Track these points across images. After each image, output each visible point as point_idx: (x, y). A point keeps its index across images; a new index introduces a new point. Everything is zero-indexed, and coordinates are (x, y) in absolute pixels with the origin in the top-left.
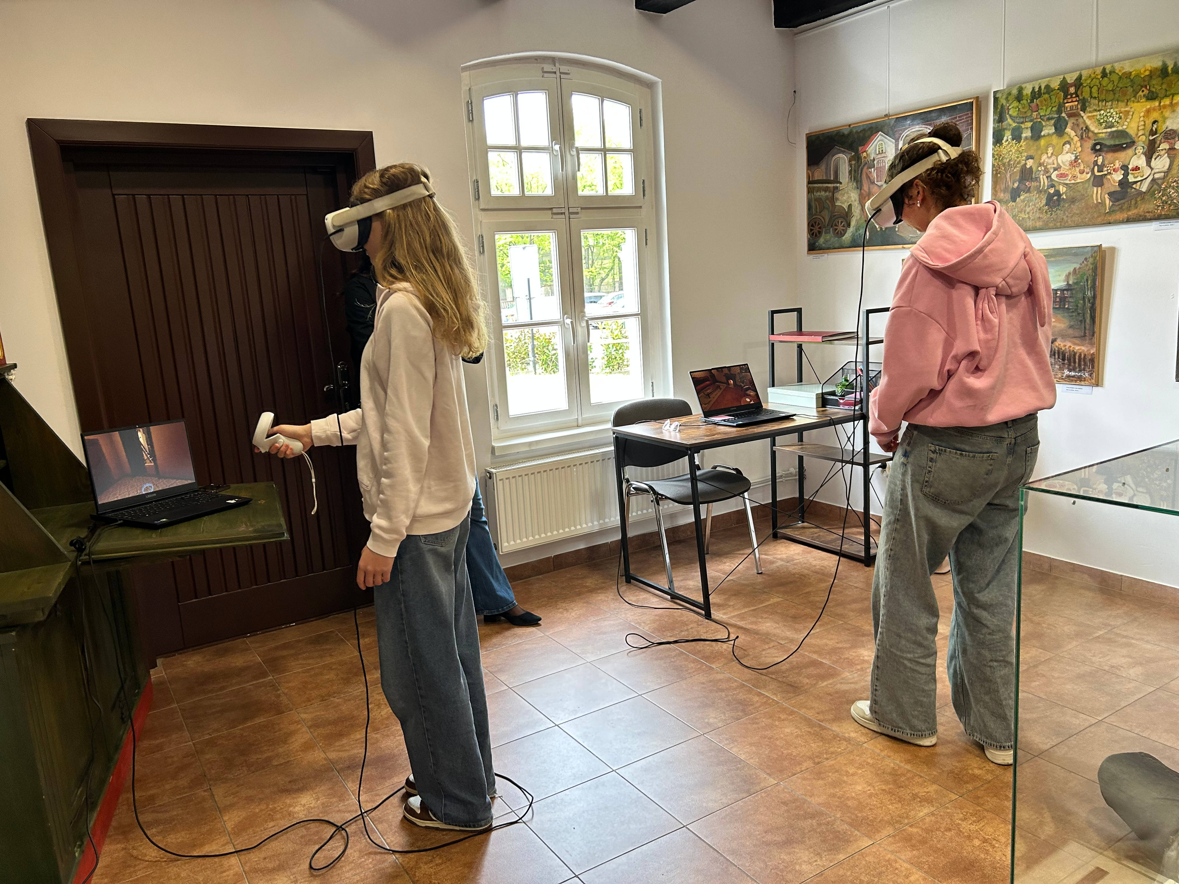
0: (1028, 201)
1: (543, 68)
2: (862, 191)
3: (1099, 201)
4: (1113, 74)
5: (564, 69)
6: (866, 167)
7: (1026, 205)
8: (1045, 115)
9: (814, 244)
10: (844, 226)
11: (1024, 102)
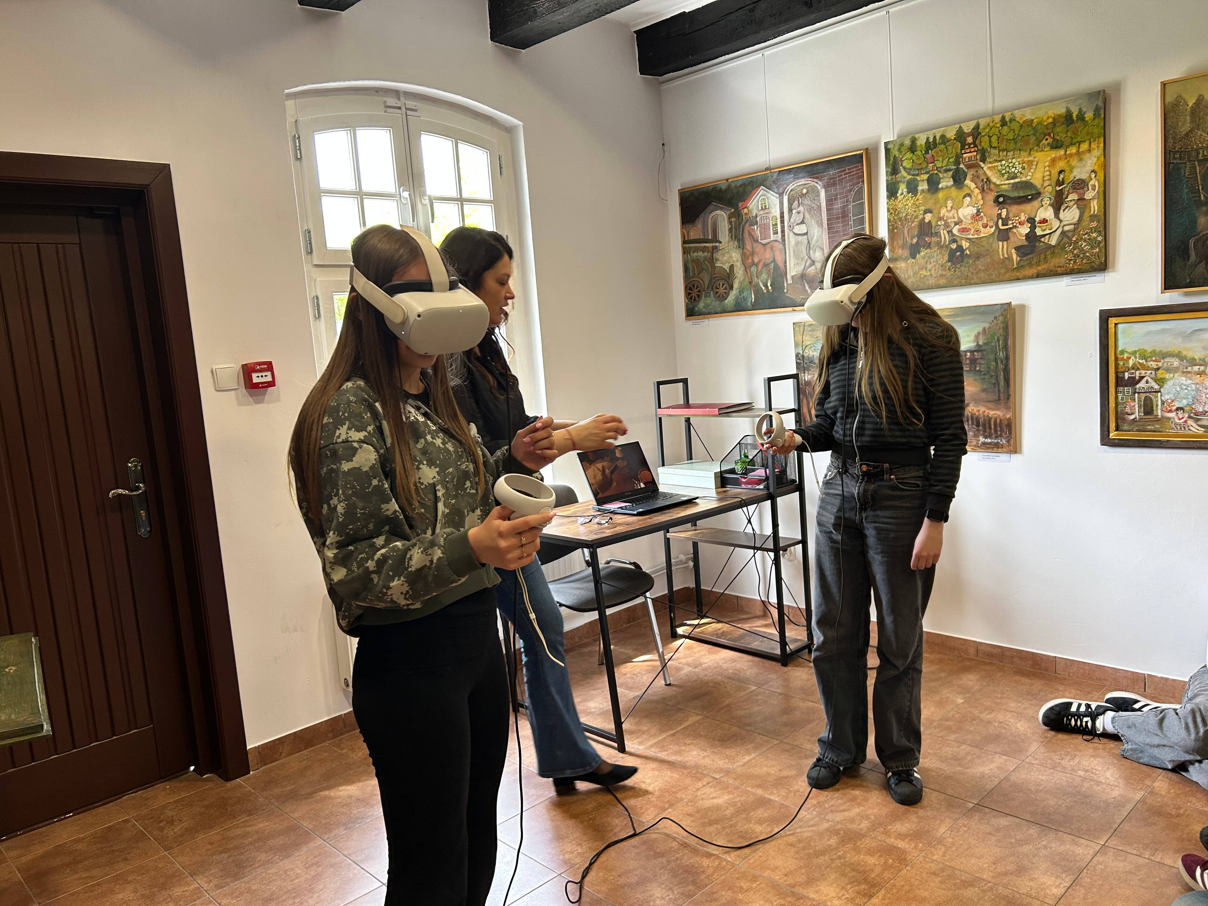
0: (929, 257)
1: (385, 102)
2: (745, 250)
3: (1006, 256)
4: (1013, 123)
6: (748, 224)
7: (927, 262)
8: (942, 167)
9: (693, 308)
10: (725, 289)
11: (918, 153)
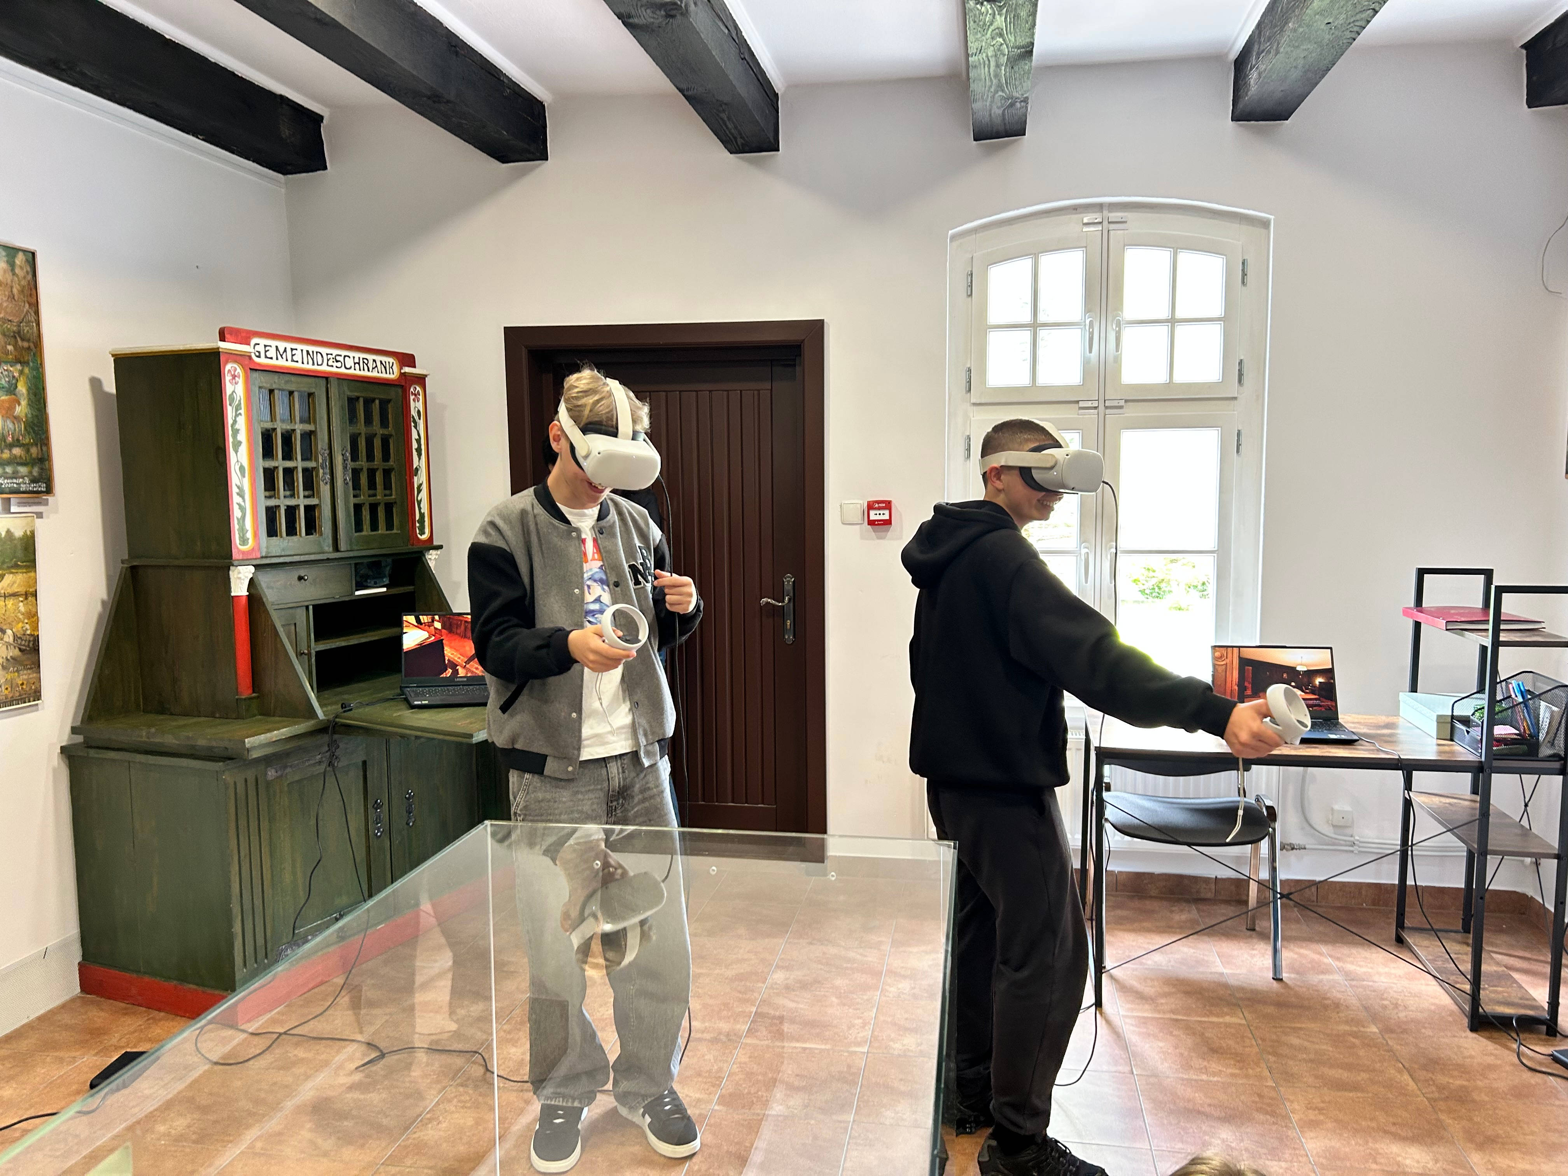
1: (1081, 219)
5: (1115, 216)
